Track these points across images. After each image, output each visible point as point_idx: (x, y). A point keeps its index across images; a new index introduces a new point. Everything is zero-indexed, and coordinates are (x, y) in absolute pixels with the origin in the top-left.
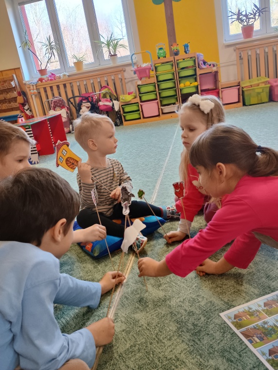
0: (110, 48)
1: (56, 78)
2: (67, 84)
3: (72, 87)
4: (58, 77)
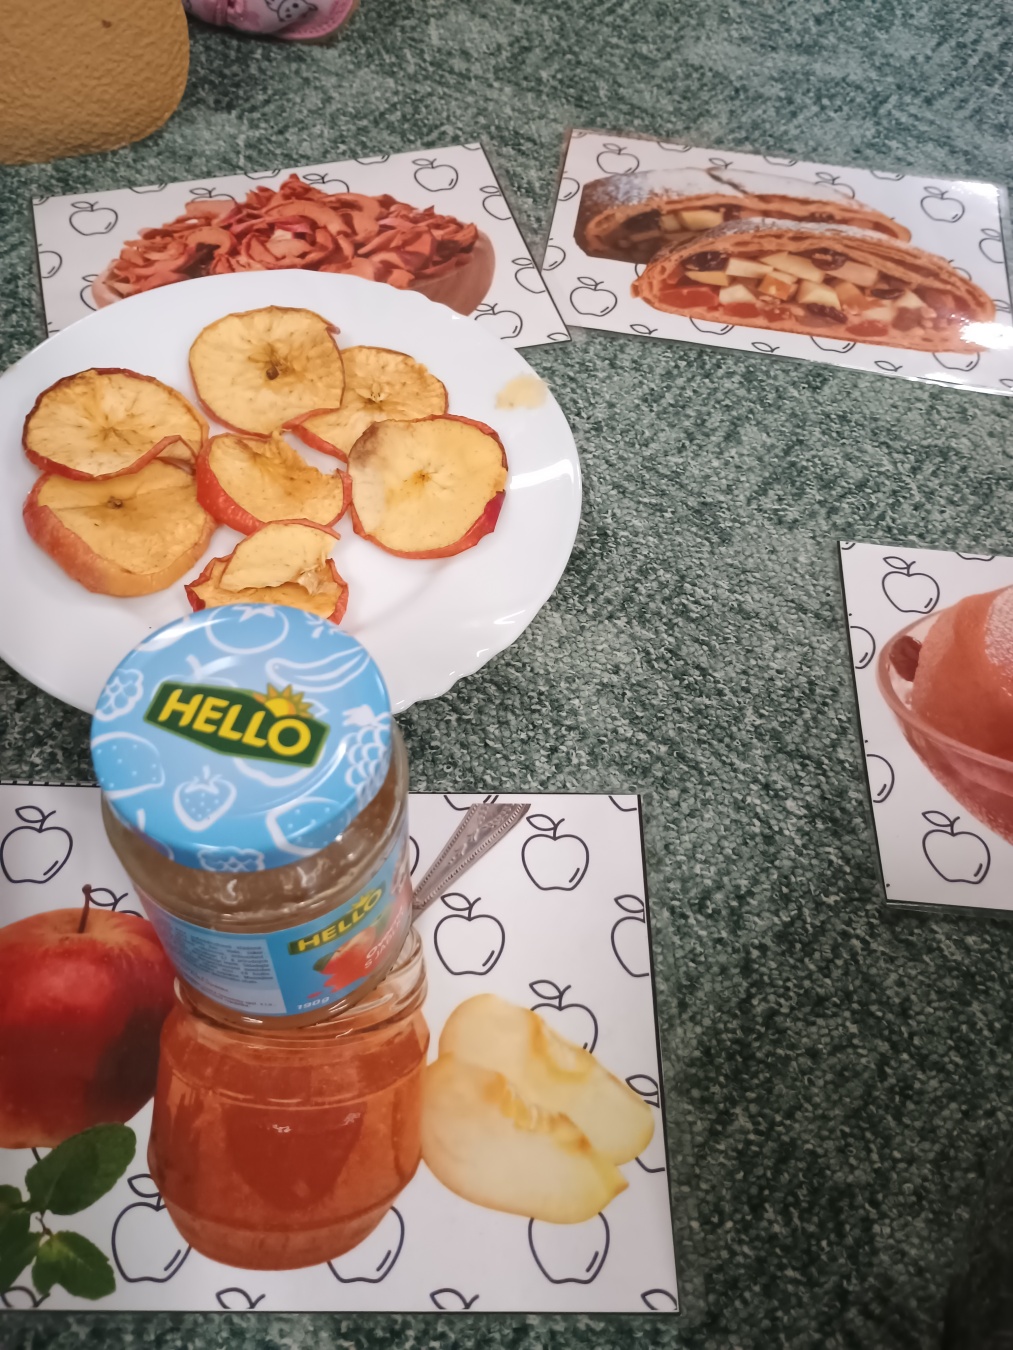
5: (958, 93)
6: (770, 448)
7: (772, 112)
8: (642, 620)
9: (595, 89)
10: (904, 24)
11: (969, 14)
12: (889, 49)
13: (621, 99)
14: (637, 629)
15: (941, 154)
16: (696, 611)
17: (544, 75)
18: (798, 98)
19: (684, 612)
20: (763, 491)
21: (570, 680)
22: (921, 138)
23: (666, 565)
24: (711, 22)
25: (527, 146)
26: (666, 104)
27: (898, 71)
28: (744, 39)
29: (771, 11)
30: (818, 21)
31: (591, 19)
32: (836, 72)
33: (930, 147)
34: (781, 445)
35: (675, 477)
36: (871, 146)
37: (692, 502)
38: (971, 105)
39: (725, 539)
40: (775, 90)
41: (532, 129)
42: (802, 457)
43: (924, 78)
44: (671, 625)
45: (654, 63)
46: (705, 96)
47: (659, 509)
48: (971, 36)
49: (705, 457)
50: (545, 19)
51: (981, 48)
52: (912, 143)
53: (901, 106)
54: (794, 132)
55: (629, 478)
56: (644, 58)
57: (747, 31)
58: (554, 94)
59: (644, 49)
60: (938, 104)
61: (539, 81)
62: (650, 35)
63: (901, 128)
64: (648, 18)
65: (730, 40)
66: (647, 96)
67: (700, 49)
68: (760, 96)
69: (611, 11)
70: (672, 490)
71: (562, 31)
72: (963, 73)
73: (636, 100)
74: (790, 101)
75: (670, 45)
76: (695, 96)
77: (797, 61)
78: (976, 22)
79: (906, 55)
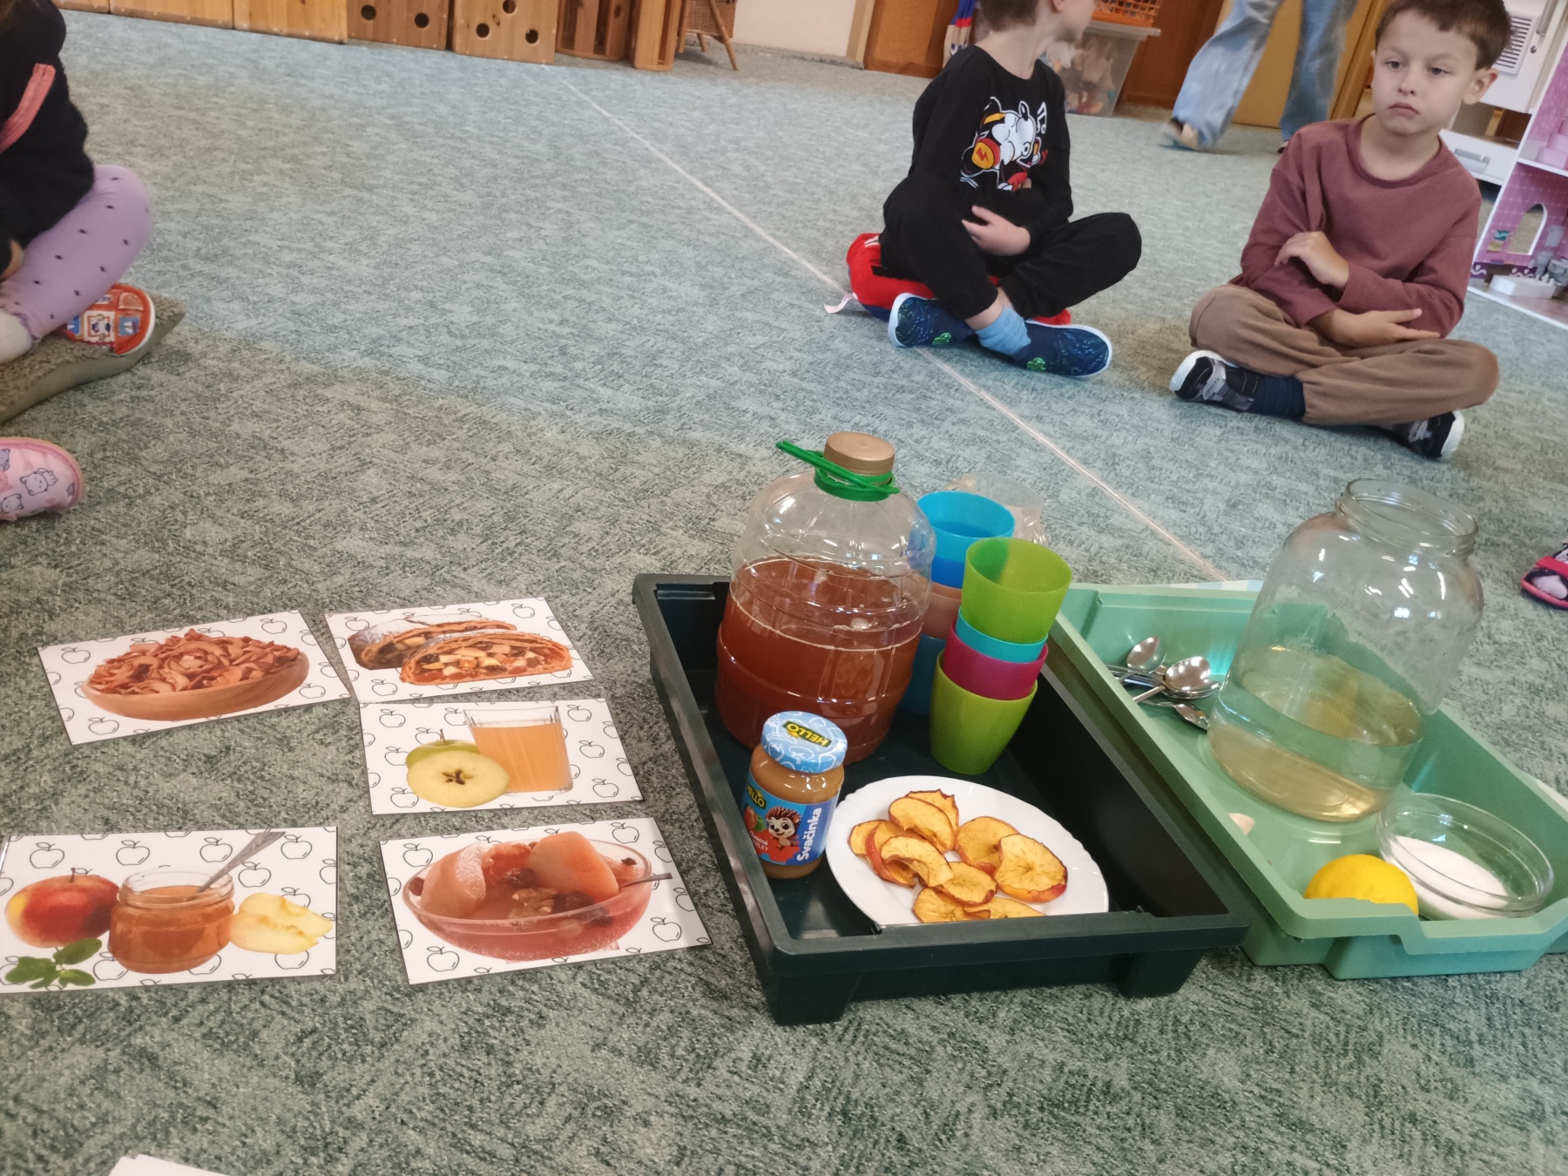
5: (483, 566)
6: (326, 715)
7: (375, 573)
8: (239, 780)
9: (278, 561)
10: (467, 533)
11: (505, 529)
12: (453, 545)
13: (290, 565)
14: (236, 784)
15: (462, 593)
16: (267, 777)
17: (249, 554)
18: (392, 567)
19: (262, 778)
20: (317, 732)
21: (195, 803)
22: (454, 586)
23: (257, 760)
24: (355, 530)
25: (230, 587)
26: (317, 568)
27: (454, 555)
28: (371, 539)
29: (391, 524)
30: (417, 531)
31: (285, 528)
32: (418, 555)
33: (457, 590)
34: (332, 714)
35: (273, 727)
36: (425, 589)
37: (278, 736)
38: (489, 571)
39: (291, 750)
40: (382, 563)
41: (236, 579)
42: (342, 719)
43: (467, 558)
44: (253, 783)
45: (316, 549)
46: (340, 565)
47: (261, 739)
48: (502, 539)
49: (291, 718)
50: (257, 527)
51: (504, 545)
52: (449, 588)
53: (448, 572)
54: (384, 582)
55: (248, 727)
56: (310, 547)
57: (375, 535)
58: (253, 563)
59: (312, 543)
60: (469, 571)
61: (246, 557)
62: (317, 536)
63: (445, 581)
64: (319, 527)
65: (362, 539)
66: (307, 565)
67: (344, 543)
68: (371, 566)
69: (298, 524)
70: (270, 731)
71: (266, 533)
72: (490, 556)
73: (300, 566)
74: (387, 568)
75: (327, 540)
76: (334, 565)
77: (398, 549)
78: (507, 533)
79: (461, 547)
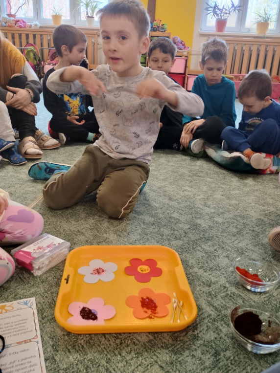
0: (89, 9)
1: (26, 26)
2: (37, 35)
3: (42, 40)
4: (28, 26)
